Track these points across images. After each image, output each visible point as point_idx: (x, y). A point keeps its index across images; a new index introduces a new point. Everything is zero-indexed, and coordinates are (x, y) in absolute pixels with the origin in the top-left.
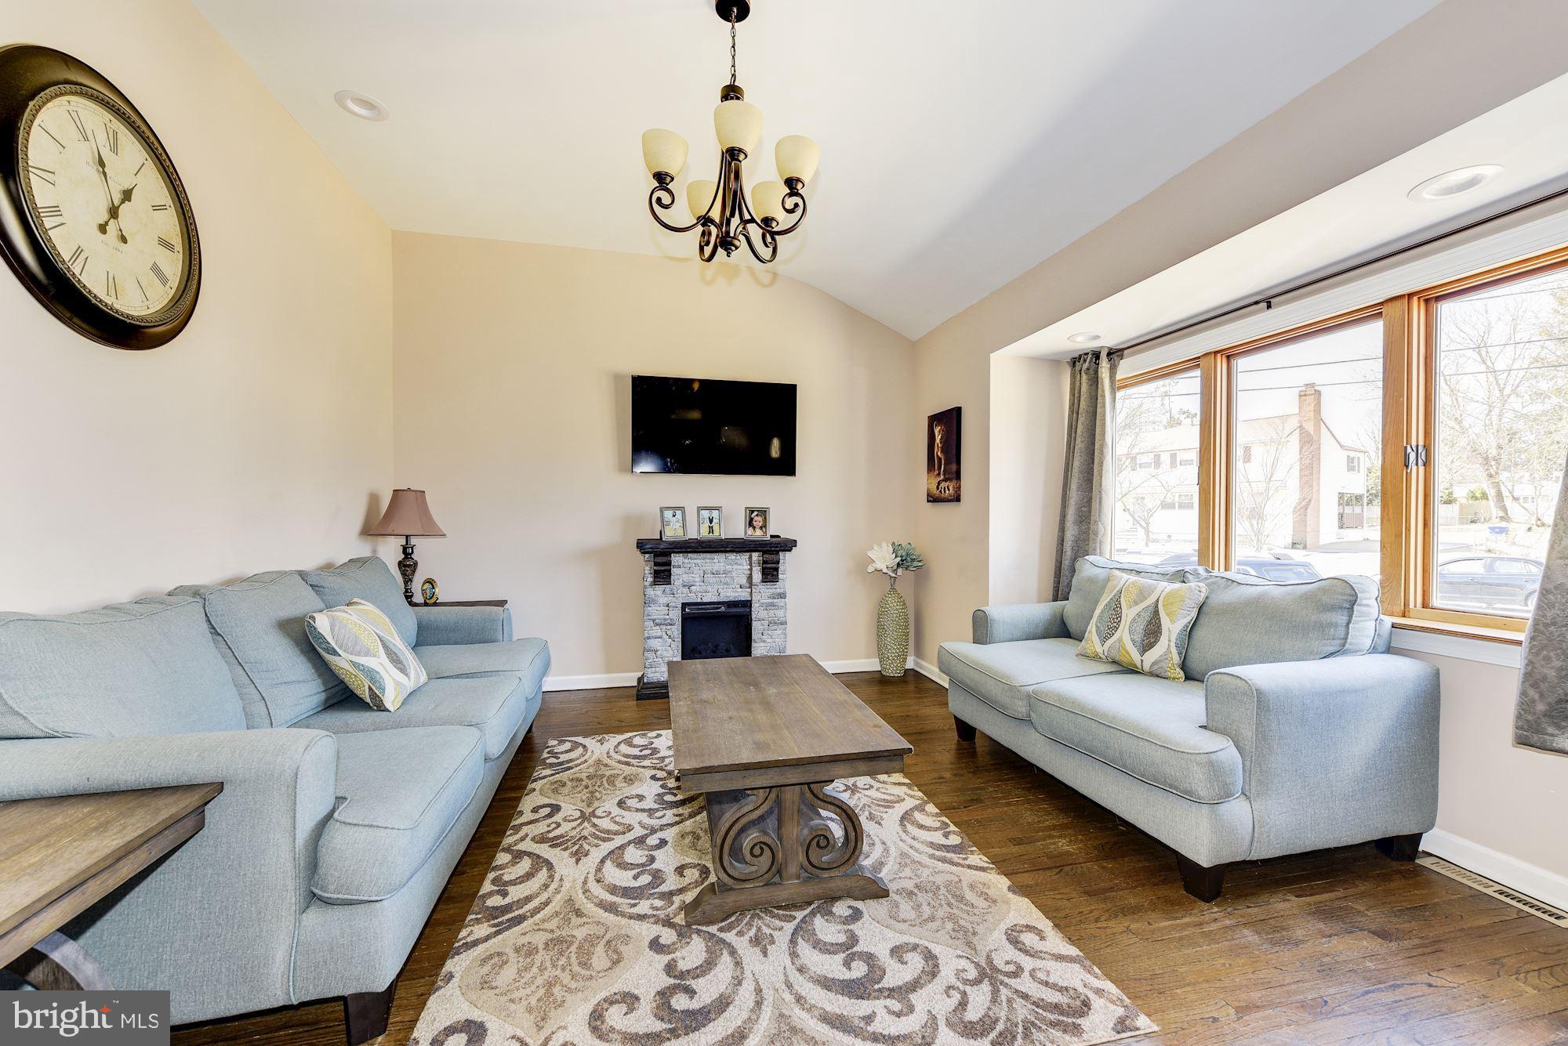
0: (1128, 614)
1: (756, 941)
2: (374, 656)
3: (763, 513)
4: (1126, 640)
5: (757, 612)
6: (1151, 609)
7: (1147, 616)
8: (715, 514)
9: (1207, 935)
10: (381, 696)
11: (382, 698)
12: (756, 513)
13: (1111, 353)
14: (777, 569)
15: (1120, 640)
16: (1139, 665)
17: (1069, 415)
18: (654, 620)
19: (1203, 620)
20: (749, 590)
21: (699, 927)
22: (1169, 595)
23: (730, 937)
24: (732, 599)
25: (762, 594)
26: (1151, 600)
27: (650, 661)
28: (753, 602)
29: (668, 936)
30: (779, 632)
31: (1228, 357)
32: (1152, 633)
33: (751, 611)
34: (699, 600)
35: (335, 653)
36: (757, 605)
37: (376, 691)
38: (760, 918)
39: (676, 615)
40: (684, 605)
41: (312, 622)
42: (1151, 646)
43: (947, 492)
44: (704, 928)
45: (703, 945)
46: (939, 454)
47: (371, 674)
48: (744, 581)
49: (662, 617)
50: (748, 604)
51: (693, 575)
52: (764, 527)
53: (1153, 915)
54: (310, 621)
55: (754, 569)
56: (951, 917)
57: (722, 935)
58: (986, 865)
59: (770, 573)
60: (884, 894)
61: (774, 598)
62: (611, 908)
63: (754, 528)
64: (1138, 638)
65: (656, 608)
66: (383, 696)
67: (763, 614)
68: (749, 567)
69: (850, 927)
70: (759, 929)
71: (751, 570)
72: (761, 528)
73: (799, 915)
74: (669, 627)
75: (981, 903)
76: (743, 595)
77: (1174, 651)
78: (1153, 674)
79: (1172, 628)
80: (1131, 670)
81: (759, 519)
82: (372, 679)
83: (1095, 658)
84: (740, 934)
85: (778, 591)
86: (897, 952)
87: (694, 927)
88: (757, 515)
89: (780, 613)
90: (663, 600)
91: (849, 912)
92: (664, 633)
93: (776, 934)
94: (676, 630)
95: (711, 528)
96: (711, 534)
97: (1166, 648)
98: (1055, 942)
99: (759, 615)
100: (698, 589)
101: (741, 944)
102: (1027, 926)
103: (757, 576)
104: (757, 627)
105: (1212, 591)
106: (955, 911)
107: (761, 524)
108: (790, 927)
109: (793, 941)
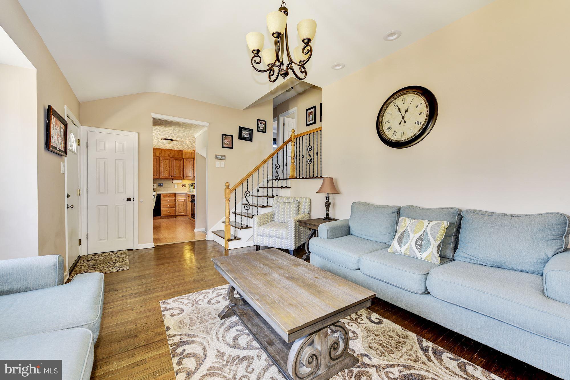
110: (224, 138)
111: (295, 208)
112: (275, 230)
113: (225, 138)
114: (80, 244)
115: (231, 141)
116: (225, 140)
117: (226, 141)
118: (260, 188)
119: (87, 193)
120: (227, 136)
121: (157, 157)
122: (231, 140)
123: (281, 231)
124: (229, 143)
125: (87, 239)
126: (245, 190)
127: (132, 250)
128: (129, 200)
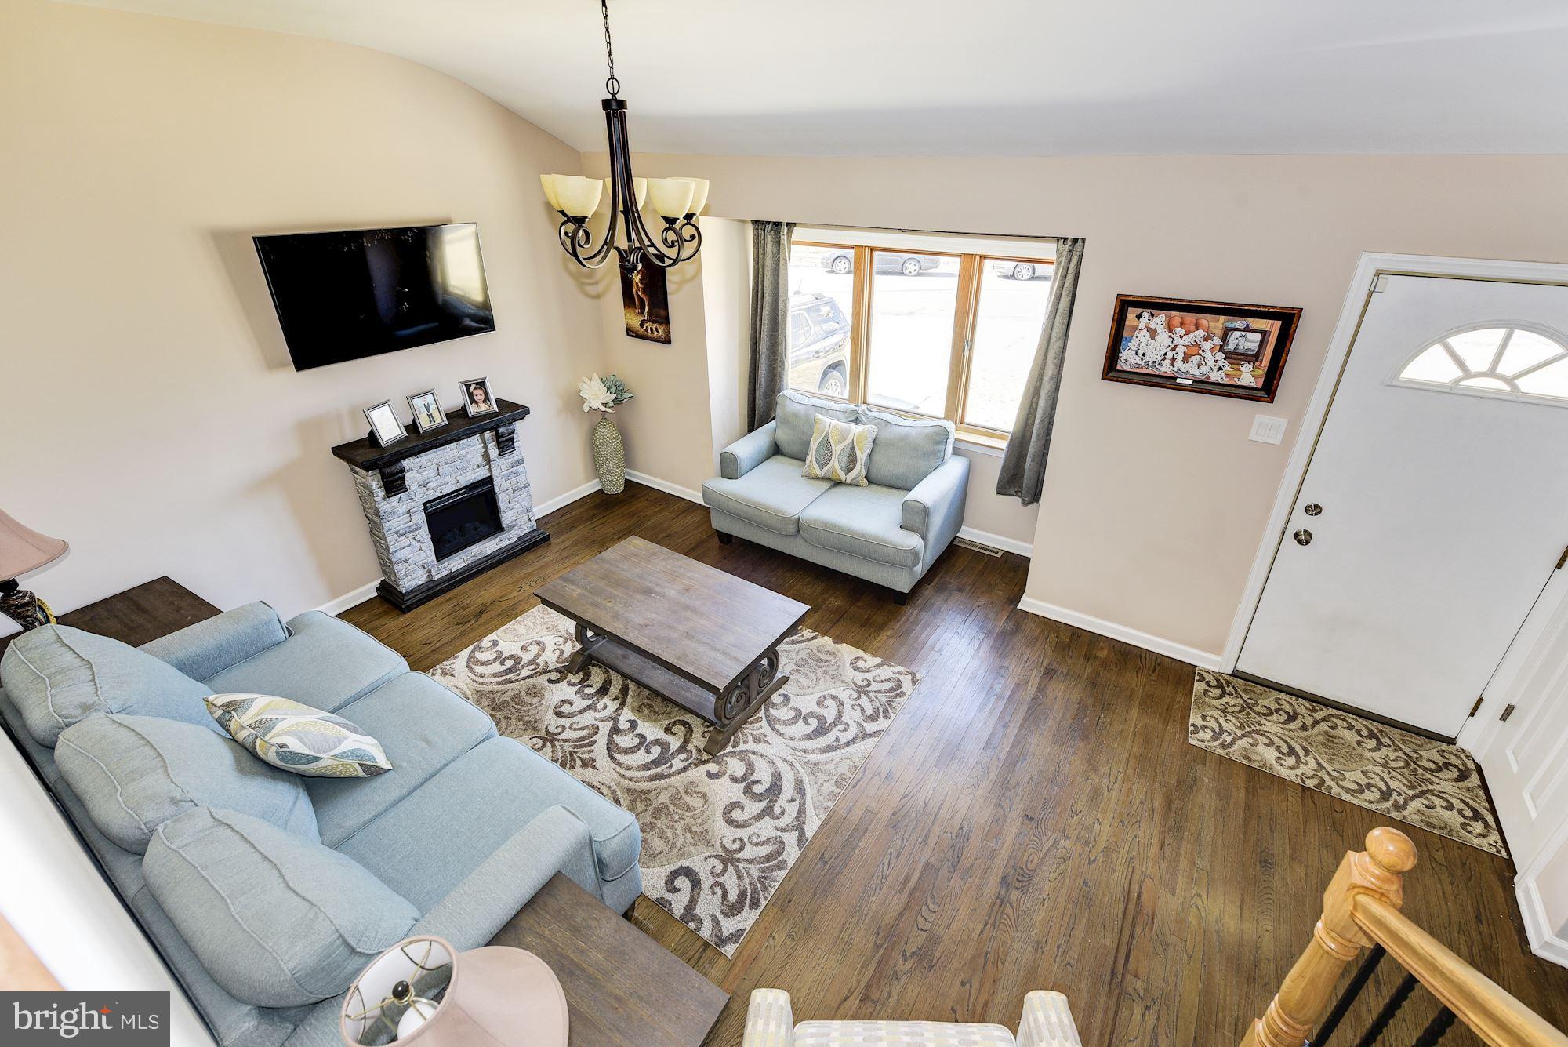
0: (837, 450)
1: (757, 740)
2: (345, 739)
3: (481, 385)
4: (836, 466)
5: (499, 485)
6: (850, 447)
7: (848, 451)
8: (429, 399)
9: (912, 623)
10: (374, 764)
11: (378, 765)
12: (473, 386)
13: (789, 224)
14: (512, 439)
15: (833, 467)
16: (843, 480)
17: (754, 267)
18: (396, 533)
19: (877, 449)
20: (488, 467)
21: (722, 753)
22: (859, 435)
23: (742, 747)
24: (471, 481)
25: (501, 466)
26: (849, 440)
27: (404, 571)
28: (494, 477)
29: (713, 768)
30: (524, 496)
31: (871, 249)
32: (852, 461)
33: (493, 485)
34: (439, 495)
35: (316, 759)
36: (499, 479)
37: (369, 763)
38: (746, 728)
39: (420, 518)
40: (425, 504)
41: (286, 749)
42: (852, 469)
43: (656, 333)
44: (724, 752)
45: (736, 760)
46: (640, 293)
47: (354, 754)
48: (480, 460)
49: (405, 526)
50: (489, 480)
51: (427, 472)
52: (487, 398)
53: (892, 623)
54: (283, 749)
55: (489, 446)
56: (826, 673)
57: (738, 749)
58: (814, 634)
59: (505, 444)
60: (789, 678)
61: (513, 467)
62: (659, 777)
63: (477, 403)
64: (844, 465)
65: (396, 520)
66: (376, 762)
67: (506, 485)
68: (482, 445)
69: (790, 706)
70: (752, 734)
71: (486, 447)
72: (484, 401)
73: (762, 714)
74: (416, 532)
75: (830, 658)
76: (482, 474)
77: (863, 470)
78: (852, 485)
79: (862, 457)
80: (837, 483)
81: (479, 392)
82: (358, 757)
83: (816, 478)
84: (745, 742)
85: (516, 458)
86: (819, 703)
87: (719, 754)
88: (476, 388)
89: (521, 478)
90: (403, 508)
91: (782, 699)
92: (412, 541)
93: (762, 731)
94: (424, 534)
95: (430, 416)
96: (433, 423)
97: (859, 469)
98: (872, 661)
99: (502, 487)
100: (436, 483)
101: (751, 745)
102: (855, 658)
103: (493, 451)
104: (502, 500)
105: (879, 429)
106: (824, 669)
107: (483, 397)
108: (764, 723)
109: (773, 729)
125: (1504, 720)
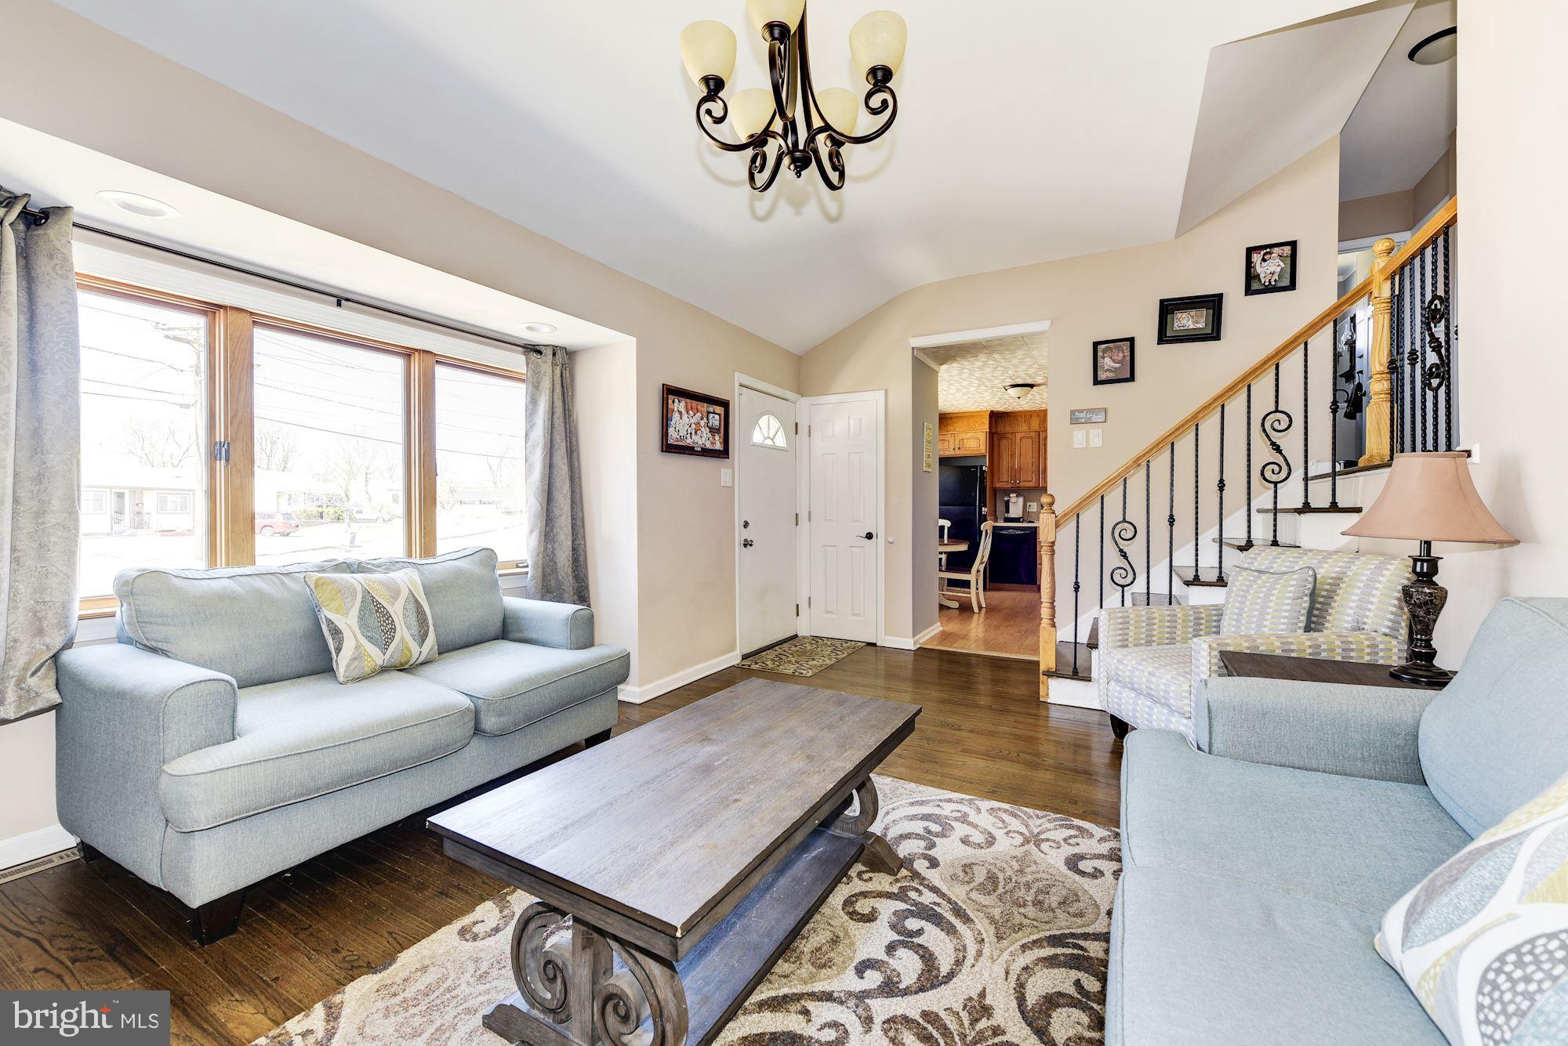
110: (1100, 354)
111: (1288, 598)
112: (1149, 673)
113: (1105, 351)
114: (798, 615)
115: (1128, 358)
116: (1103, 358)
117: (1107, 360)
118: (1259, 511)
119: (810, 520)
120: (1111, 345)
121: (1033, 434)
122: (1127, 353)
123: (1164, 681)
124: (1118, 365)
125: (810, 606)
126: (1113, 515)
127: (874, 645)
128: (869, 536)
